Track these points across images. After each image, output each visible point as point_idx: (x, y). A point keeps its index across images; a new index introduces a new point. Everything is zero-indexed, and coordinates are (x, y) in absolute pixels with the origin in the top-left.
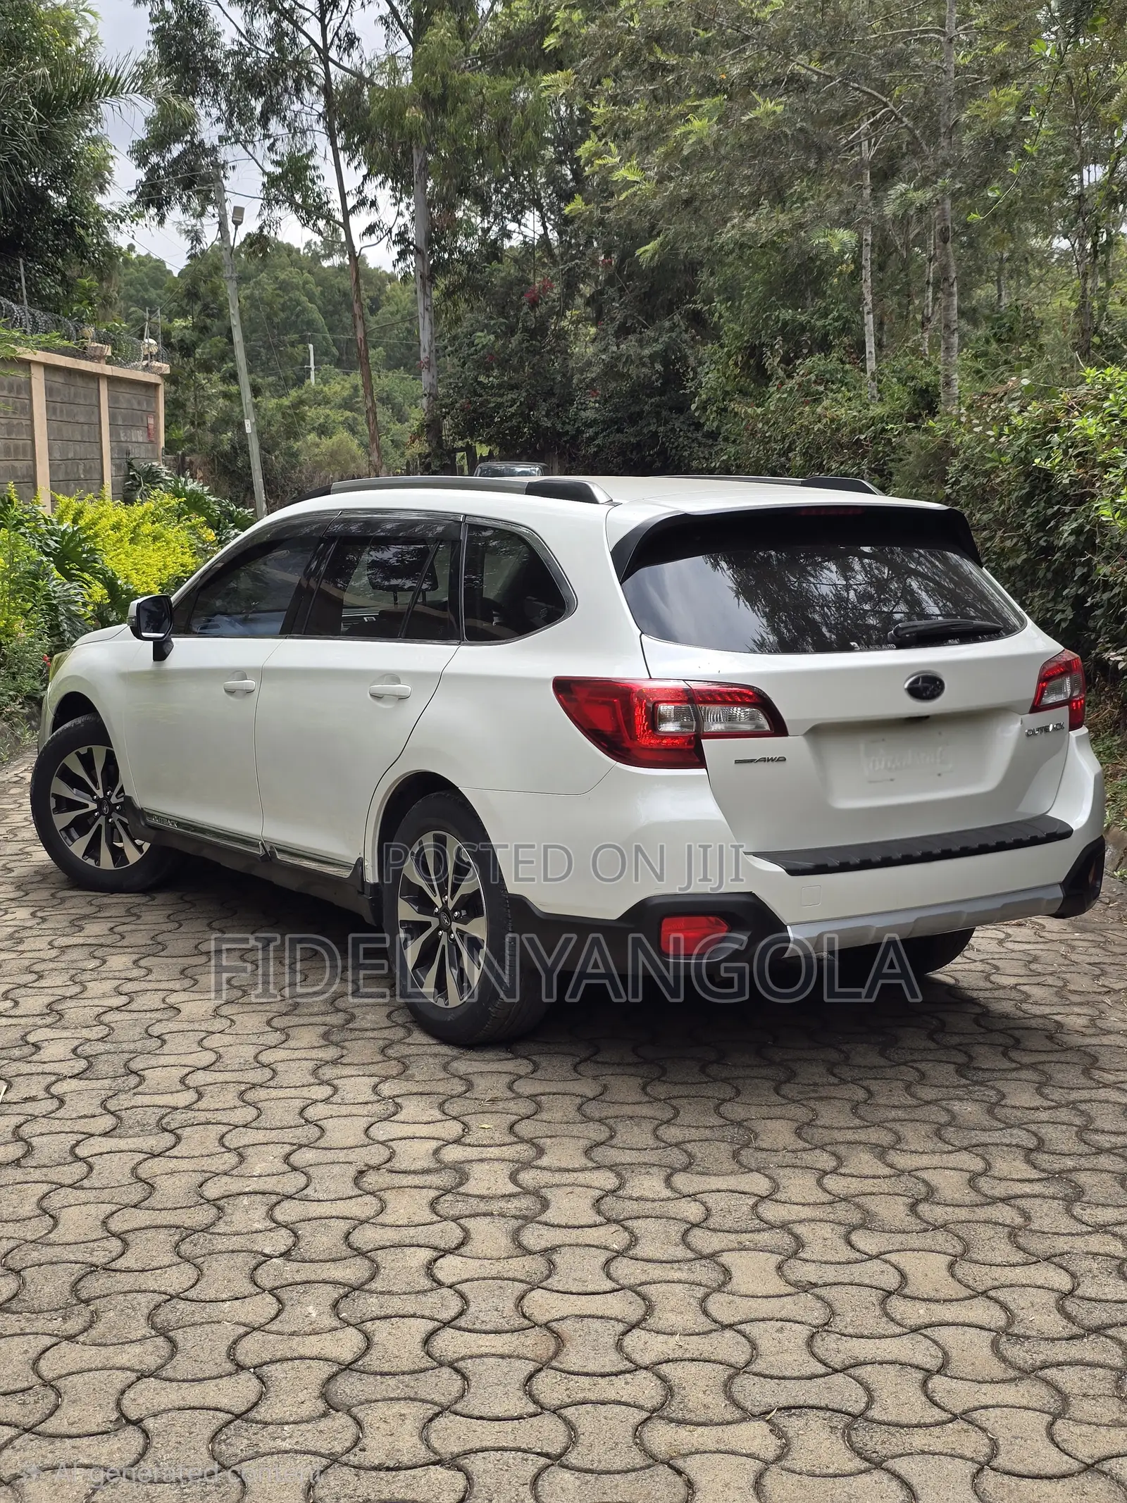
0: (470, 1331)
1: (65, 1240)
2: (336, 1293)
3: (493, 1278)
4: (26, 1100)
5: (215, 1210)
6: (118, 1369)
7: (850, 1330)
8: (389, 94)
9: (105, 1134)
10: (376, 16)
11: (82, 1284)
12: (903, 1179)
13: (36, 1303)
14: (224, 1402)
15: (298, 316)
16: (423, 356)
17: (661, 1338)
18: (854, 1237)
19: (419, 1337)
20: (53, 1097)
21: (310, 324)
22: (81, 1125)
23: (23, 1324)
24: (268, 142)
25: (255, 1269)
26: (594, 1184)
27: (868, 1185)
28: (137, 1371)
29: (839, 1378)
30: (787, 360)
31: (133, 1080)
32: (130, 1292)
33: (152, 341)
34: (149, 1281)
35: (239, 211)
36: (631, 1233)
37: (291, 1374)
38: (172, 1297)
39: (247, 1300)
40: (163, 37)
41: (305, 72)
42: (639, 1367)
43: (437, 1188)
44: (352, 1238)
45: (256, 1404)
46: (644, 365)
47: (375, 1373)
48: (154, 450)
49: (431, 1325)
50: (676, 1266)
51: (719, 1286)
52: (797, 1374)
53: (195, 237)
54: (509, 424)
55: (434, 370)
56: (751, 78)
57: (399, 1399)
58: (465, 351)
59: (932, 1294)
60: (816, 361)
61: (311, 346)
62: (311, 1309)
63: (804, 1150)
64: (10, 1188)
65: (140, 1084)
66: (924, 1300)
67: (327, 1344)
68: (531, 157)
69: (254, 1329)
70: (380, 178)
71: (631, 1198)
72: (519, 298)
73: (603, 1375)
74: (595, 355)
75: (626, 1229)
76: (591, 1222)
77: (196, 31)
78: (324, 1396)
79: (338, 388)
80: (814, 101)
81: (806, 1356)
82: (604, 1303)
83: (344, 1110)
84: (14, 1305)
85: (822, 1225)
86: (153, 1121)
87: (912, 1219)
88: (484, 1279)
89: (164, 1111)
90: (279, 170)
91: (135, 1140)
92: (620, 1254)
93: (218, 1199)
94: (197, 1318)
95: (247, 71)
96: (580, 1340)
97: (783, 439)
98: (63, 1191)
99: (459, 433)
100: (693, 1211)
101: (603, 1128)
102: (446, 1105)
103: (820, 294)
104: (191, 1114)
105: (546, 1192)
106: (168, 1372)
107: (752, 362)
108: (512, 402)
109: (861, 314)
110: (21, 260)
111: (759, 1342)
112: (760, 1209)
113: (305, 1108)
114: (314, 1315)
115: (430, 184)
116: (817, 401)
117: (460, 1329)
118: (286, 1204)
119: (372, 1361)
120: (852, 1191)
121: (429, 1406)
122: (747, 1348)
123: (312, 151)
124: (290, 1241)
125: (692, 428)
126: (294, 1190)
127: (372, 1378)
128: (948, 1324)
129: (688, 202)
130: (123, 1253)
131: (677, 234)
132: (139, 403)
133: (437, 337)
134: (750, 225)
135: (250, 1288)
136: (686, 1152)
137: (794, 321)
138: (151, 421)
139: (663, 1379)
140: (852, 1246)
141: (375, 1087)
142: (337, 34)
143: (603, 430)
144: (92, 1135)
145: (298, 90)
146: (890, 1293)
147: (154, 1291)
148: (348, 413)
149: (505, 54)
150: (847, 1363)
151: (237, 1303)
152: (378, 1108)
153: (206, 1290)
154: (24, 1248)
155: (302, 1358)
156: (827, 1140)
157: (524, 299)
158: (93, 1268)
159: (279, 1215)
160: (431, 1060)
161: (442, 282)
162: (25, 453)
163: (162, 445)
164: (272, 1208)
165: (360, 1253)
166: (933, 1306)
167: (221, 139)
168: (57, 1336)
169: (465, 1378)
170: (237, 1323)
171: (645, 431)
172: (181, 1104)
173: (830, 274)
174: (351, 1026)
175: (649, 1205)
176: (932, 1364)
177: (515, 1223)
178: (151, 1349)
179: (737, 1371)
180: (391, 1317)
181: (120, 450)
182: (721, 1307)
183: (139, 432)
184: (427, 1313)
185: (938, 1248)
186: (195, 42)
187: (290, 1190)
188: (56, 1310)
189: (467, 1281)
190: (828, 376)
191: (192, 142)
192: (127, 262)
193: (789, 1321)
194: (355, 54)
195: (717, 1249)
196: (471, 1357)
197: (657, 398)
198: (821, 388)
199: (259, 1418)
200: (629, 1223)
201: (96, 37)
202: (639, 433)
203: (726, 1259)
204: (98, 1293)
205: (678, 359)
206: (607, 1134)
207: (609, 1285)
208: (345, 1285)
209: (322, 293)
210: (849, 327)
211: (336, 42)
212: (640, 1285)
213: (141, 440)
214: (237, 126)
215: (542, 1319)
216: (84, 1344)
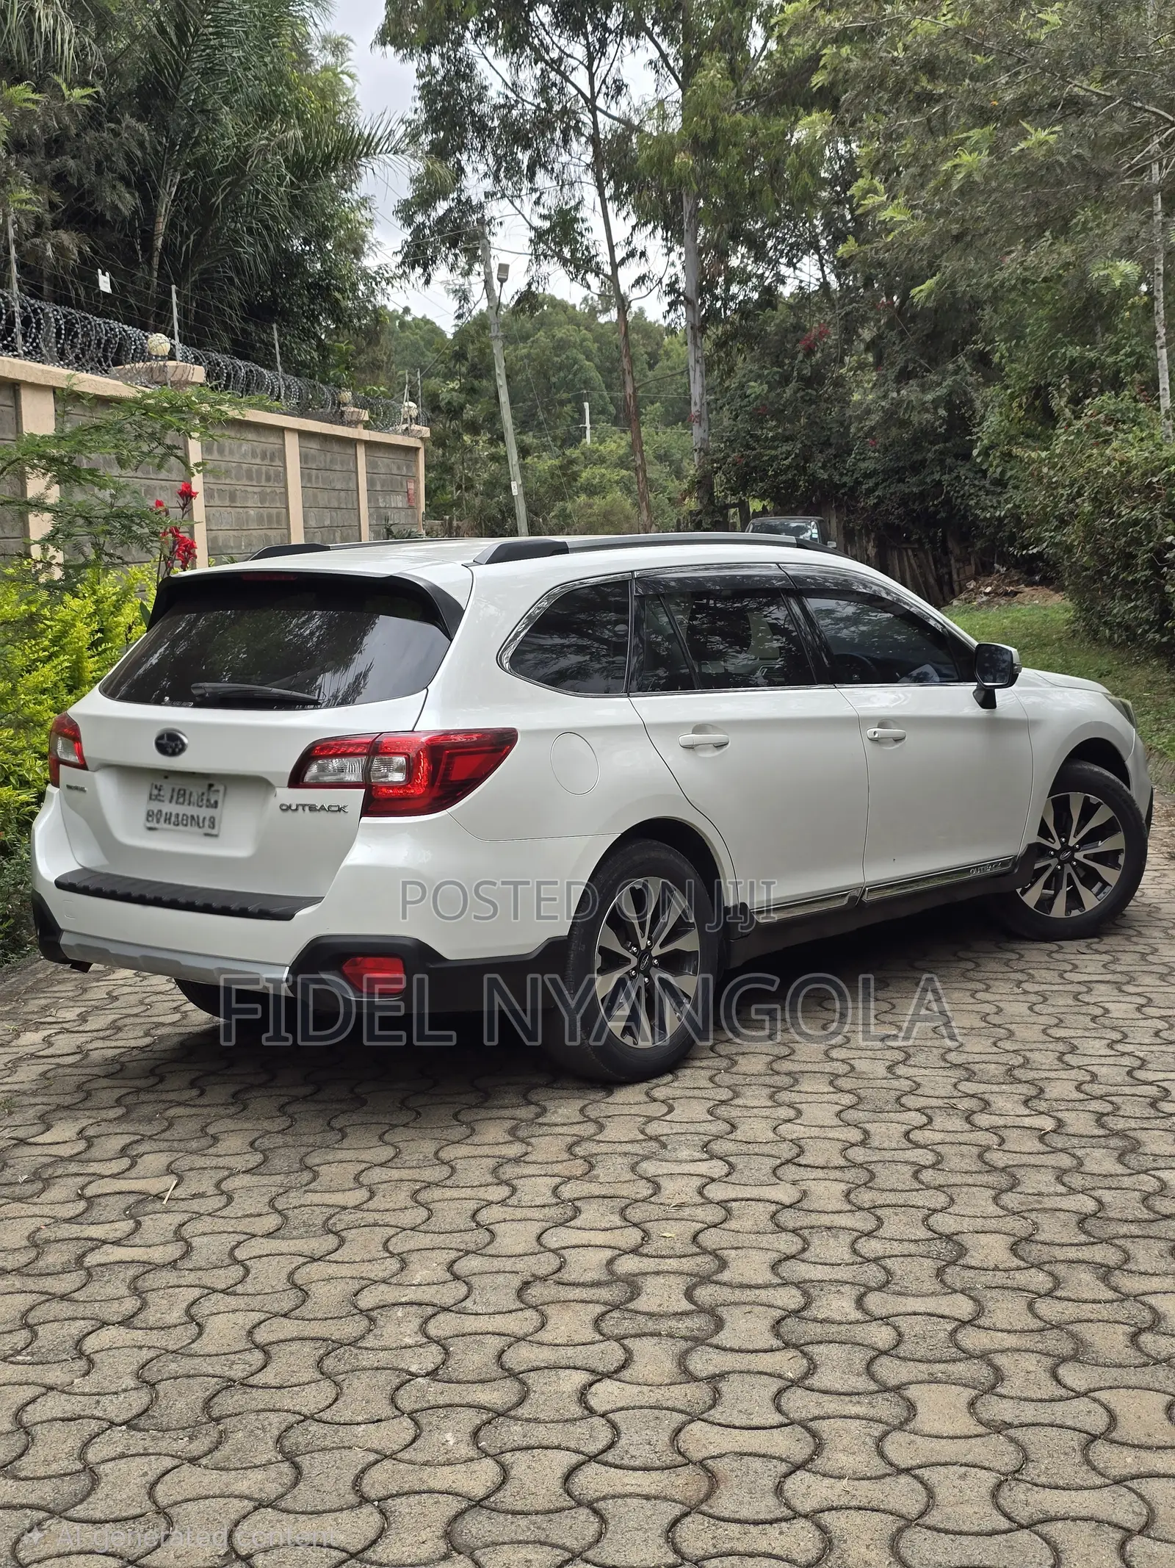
0: (616, 1467)
1: (206, 1351)
2: (476, 1418)
3: (651, 1408)
4: (194, 1196)
5: (366, 1322)
6: (236, 1497)
7: (1043, 1480)
8: (657, 140)
9: (269, 1235)
10: (646, 60)
11: (216, 1399)
12: (1126, 1304)
13: (165, 1419)
14: (341, 1539)
15: (575, 375)
16: (694, 409)
17: (827, 1481)
18: (1062, 1371)
19: (560, 1472)
20: (222, 1193)
21: (586, 382)
22: (245, 1225)
23: (148, 1443)
24: (535, 196)
25: (398, 1389)
26: (775, 1303)
27: (1086, 1311)
28: (256, 1500)
29: (1023, 1536)
30: (1076, 401)
31: (306, 1176)
32: (264, 1410)
33: (412, 404)
34: (285, 1400)
35: (504, 268)
36: (811, 1359)
37: (418, 1509)
38: (306, 1418)
39: (383, 1424)
40: (428, 92)
41: (573, 123)
42: (797, 1515)
43: (605, 1304)
44: (505, 1358)
45: (374, 1542)
46: (927, 411)
47: (507, 1512)
48: (414, 516)
49: (575, 1458)
50: (855, 1399)
51: (901, 1423)
52: (976, 1529)
53: (463, 296)
54: (784, 478)
55: (705, 425)
56: (1025, 103)
57: (527, 1543)
58: (738, 403)
59: (1144, 1440)
60: (1106, 400)
61: (586, 405)
62: (449, 1436)
63: (1018, 1269)
64: (161, 1292)
65: (314, 1179)
66: (1134, 1446)
67: (459, 1476)
68: (808, 198)
69: (386, 1457)
70: (650, 227)
71: (815, 1320)
72: (794, 346)
73: (756, 1523)
74: (874, 401)
75: (805, 1354)
76: (767, 1346)
77: (463, 86)
78: (448, 1535)
79: (613, 446)
80: (1091, 126)
81: (989, 1509)
82: (769, 1440)
83: (519, 1213)
84: (142, 1422)
85: (1027, 1355)
86: (319, 1221)
87: (1131, 1352)
88: (641, 1407)
89: (332, 1211)
90: (547, 224)
91: (297, 1242)
92: (794, 1383)
93: (372, 1310)
94: (328, 1443)
95: (513, 124)
96: (736, 1481)
97: (1071, 485)
98: (214, 1297)
99: (731, 489)
100: (883, 1336)
101: (796, 1239)
102: (628, 1211)
103: (1110, 328)
104: (360, 1215)
105: (723, 1312)
106: (288, 1502)
107: (1037, 403)
108: (786, 453)
109: (1154, 347)
110: (275, 326)
111: (937, 1490)
112: (959, 1336)
113: (478, 1210)
114: (451, 1443)
115: (702, 231)
116: (1107, 442)
117: (606, 1464)
118: (441, 1317)
119: (507, 1498)
120: (1066, 1317)
121: (558, 1552)
122: (922, 1496)
123: (579, 203)
124: (439, 1359)
125: (979, 475)
126: (452, 1302)
127: (502, 1517)
128: (1158, 1476)
129: (958, 238)
130: (265, 1367)
131: (954, 272)
132: (399, 468)
133: (708, 390)
134: (1031, 259)
135: (387, 1411)
136: (884, 1268)
137: (1083, 358)
138: (411, 486)
139: (822, 1529)
140: (1059, 1382)
141: (556, 1187)
142: (604, 82)
143: (884, 481)
144: (254, 1236)
145: (566, 141)
146: (1095, 1438)
147: (288, 1411)
148: (624, 472)
149: (778, 94)
150: (1035, 1518)
151: (372, 1427)
152: (553, 1212)
153: (343, 1412)
154: (163, 1359)
155: (431, 1491)
156: (1045, 1258)
157: (800, 346)
158: (229, 1384)
159: (432, 1329)
160: (620, 1160)
161: (715, 331)
162: (278, 522)
163: (423, 509)
164: (427, 1320)
165: (512, 1374)
166: (1143, 1454)
167: (487, 195)
168: (179, 1457)
169: (603, 1520)
170: (368, 1450)
171: (928, 480)
172: (351, 1204)
173: (1122, 307)
174: (540, 1120)
175: (834, 1328)
176: (1133, 1522)
177: (683, 1345)
178: (273, 1475)
179: (909, 1523)
180: (533, 1448)
181: (379, 517)
182: (900, 1449)
183: (399, 498)
184: (572, 1445)
185: (1157, 1386)
186: (462, 97)
187: (449, 1301)
188: (184, 1429)
189: (622, 1409)
190: (1119, 415)
191: (459, 201)
192: (403, 325)
193: (974, 1466)
194: (623, 101)
195: (904, 1380)
196: (614, 1497)
197: (941, 445)
198: (1110, 429)
199: (374, 1558)
200: (809, 1349)
201: (353, 100)
202: (922, 483)
203: (912, 1392)
204: (231, 1410)
205: (963, 404)
206: (800, 1247)
207: (778, 1418)
208: (489, 1410)
209: (600, 349)
210: (1143, 363)
211: (604, 89)
212: (811, 1420)
213: (400, 505)
214: (504, 182)
215: (697, 1455)
216: (206, 1467)
